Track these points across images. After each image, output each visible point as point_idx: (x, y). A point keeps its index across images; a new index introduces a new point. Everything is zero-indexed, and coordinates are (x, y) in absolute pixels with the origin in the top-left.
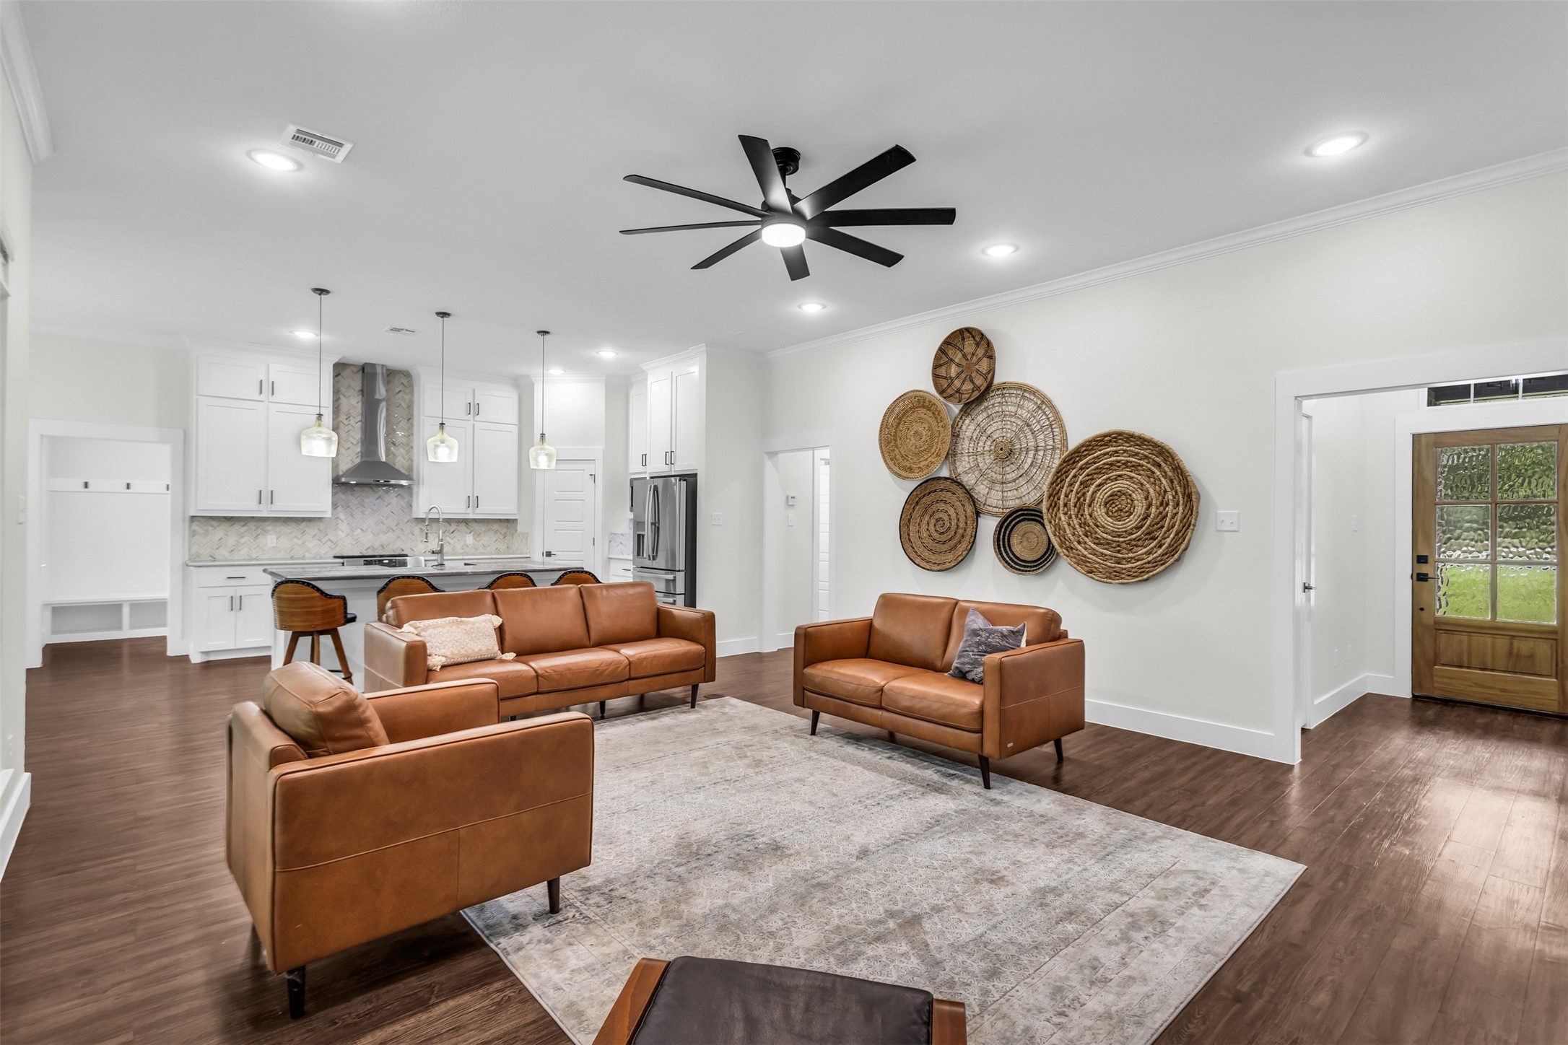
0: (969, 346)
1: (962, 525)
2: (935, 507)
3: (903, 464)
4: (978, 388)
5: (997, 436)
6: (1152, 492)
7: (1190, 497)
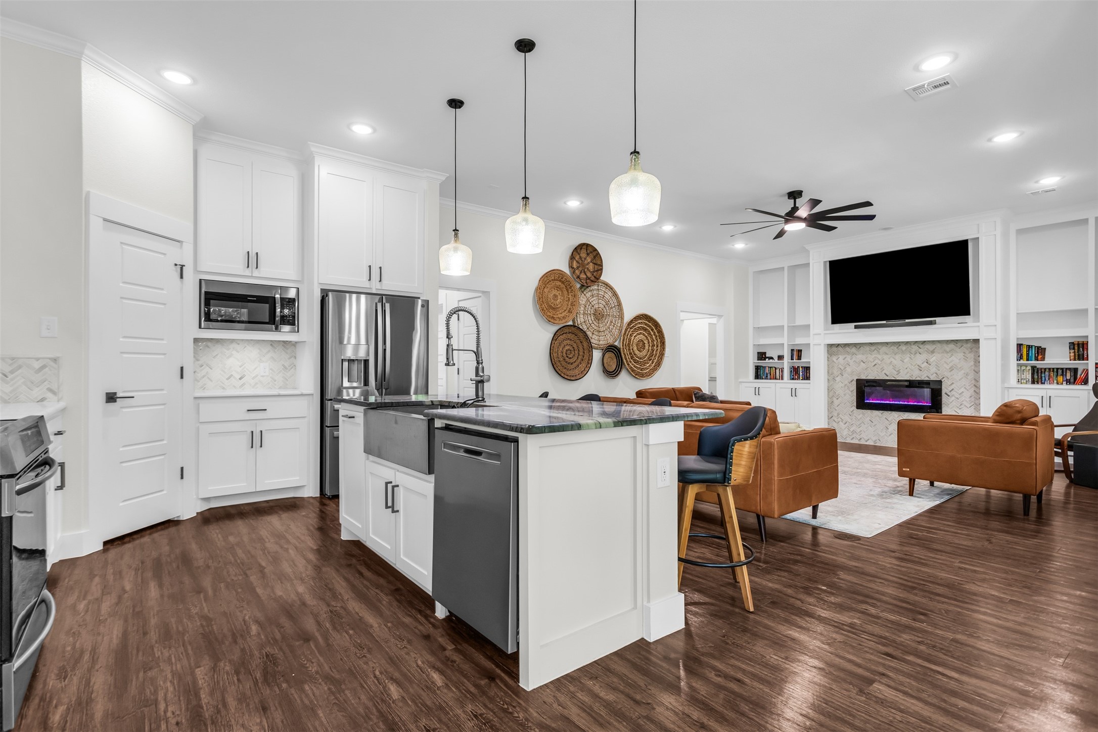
0: (583, 254)
1: (581, 353)
2: (565, 342)
3: (549, 314)
4: (589, 279)
5: (596, 306)
6: (650, 341)
7: (663, 343)
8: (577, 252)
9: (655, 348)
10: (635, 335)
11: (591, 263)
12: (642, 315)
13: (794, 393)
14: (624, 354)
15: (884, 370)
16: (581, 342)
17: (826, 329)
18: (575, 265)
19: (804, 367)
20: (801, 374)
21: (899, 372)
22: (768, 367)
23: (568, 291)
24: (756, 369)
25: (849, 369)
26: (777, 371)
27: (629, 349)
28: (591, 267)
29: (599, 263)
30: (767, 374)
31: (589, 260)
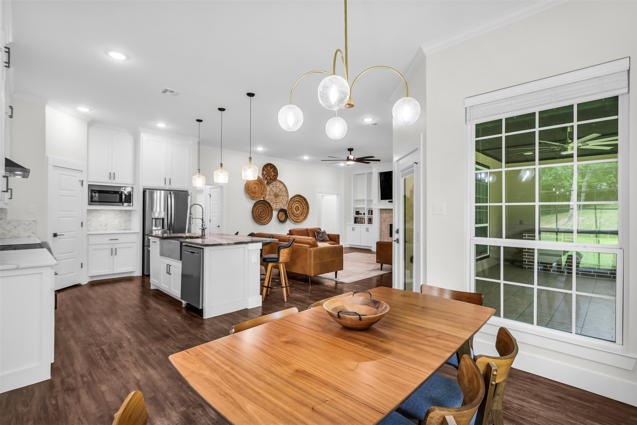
0: (269, 168)
1: (267, 213)
2: (260, 208)
3: (252, 195)
4: (271, 179)
5: (275, 191)
6: (302, 206)
7: (308, 208)
8: (266, 167)
9: (304, 210)
10: (294, 204)
11: (273, 172)
12: (297, 195)
13: (367, 230)
14: (289, 213)
16: (268, 208)
17: (379, 202)
18: (265, 173)
22: (360, 218)
23: (261, 185)
24: (355, 219)
25: (387, 220)
26: (363, 220)
27: (291, 211)
28: (273, 174)
29: (276, 172)
30: (359, 221)
31: (271, 170)
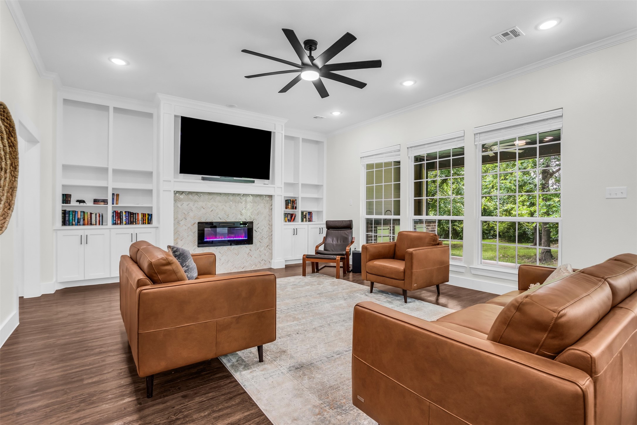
15: (218, 214)
19: (129, 212)
20: (124, 218)
21: (228, 216)
22: (81, 212)
24: (63, 213)
25: (191, 214)
26: (93, 216)
30: (79, 219)
